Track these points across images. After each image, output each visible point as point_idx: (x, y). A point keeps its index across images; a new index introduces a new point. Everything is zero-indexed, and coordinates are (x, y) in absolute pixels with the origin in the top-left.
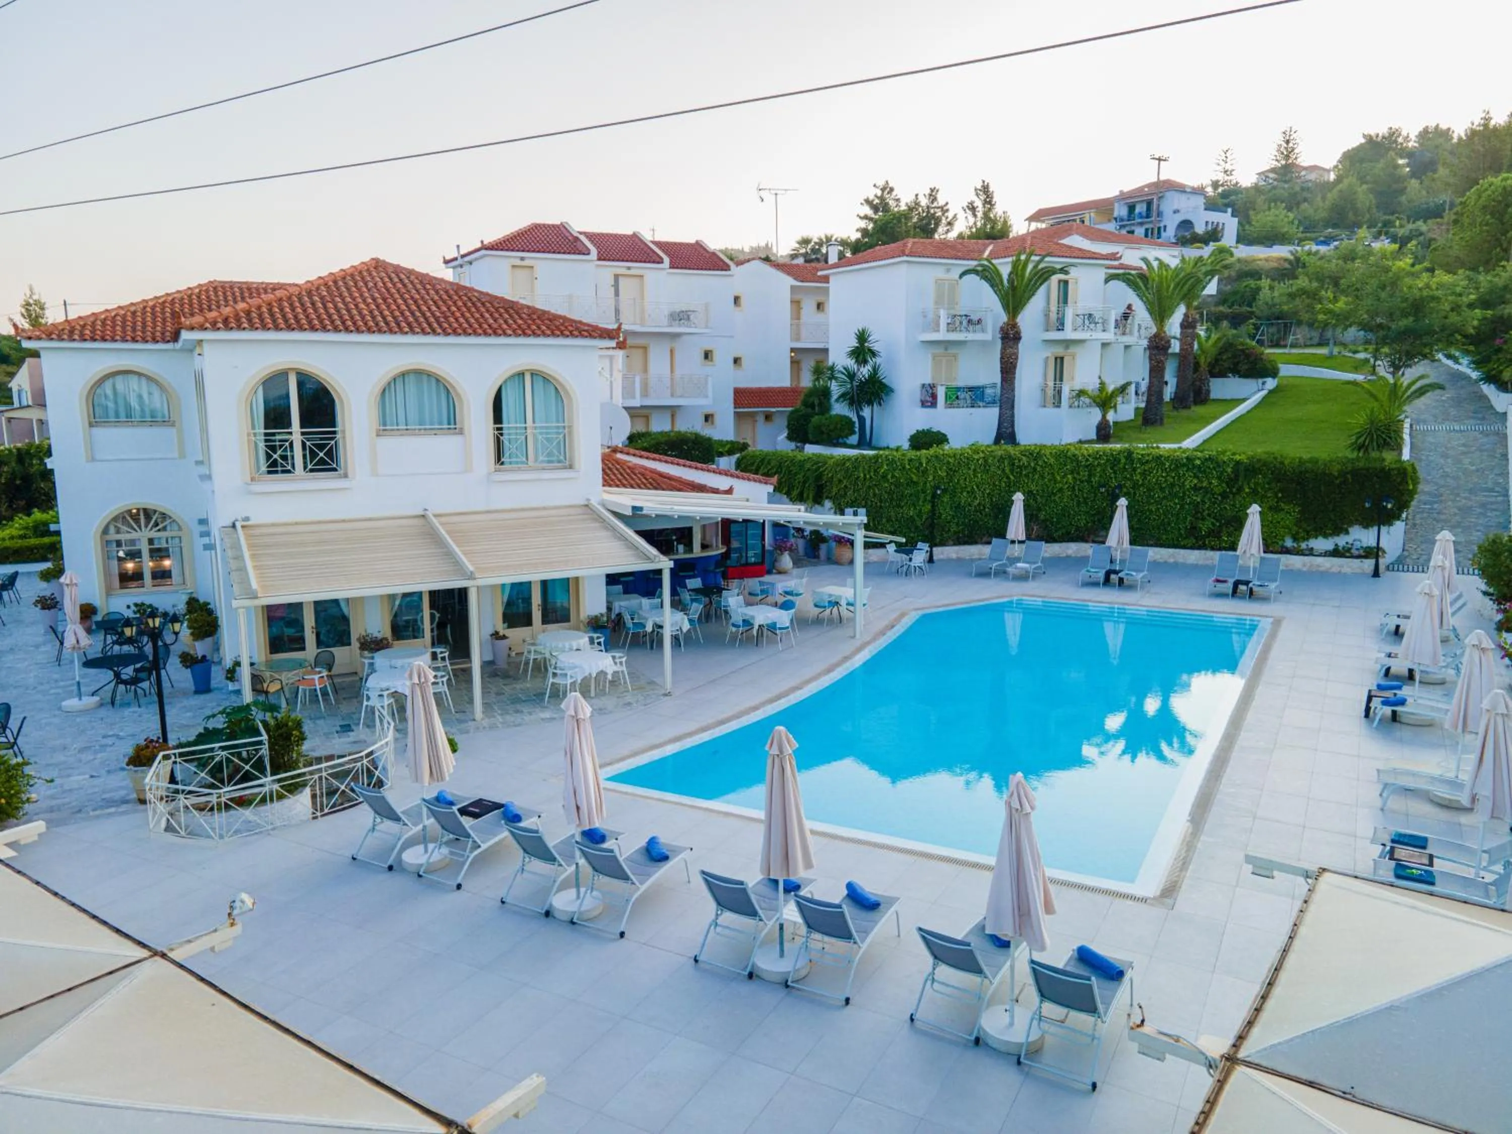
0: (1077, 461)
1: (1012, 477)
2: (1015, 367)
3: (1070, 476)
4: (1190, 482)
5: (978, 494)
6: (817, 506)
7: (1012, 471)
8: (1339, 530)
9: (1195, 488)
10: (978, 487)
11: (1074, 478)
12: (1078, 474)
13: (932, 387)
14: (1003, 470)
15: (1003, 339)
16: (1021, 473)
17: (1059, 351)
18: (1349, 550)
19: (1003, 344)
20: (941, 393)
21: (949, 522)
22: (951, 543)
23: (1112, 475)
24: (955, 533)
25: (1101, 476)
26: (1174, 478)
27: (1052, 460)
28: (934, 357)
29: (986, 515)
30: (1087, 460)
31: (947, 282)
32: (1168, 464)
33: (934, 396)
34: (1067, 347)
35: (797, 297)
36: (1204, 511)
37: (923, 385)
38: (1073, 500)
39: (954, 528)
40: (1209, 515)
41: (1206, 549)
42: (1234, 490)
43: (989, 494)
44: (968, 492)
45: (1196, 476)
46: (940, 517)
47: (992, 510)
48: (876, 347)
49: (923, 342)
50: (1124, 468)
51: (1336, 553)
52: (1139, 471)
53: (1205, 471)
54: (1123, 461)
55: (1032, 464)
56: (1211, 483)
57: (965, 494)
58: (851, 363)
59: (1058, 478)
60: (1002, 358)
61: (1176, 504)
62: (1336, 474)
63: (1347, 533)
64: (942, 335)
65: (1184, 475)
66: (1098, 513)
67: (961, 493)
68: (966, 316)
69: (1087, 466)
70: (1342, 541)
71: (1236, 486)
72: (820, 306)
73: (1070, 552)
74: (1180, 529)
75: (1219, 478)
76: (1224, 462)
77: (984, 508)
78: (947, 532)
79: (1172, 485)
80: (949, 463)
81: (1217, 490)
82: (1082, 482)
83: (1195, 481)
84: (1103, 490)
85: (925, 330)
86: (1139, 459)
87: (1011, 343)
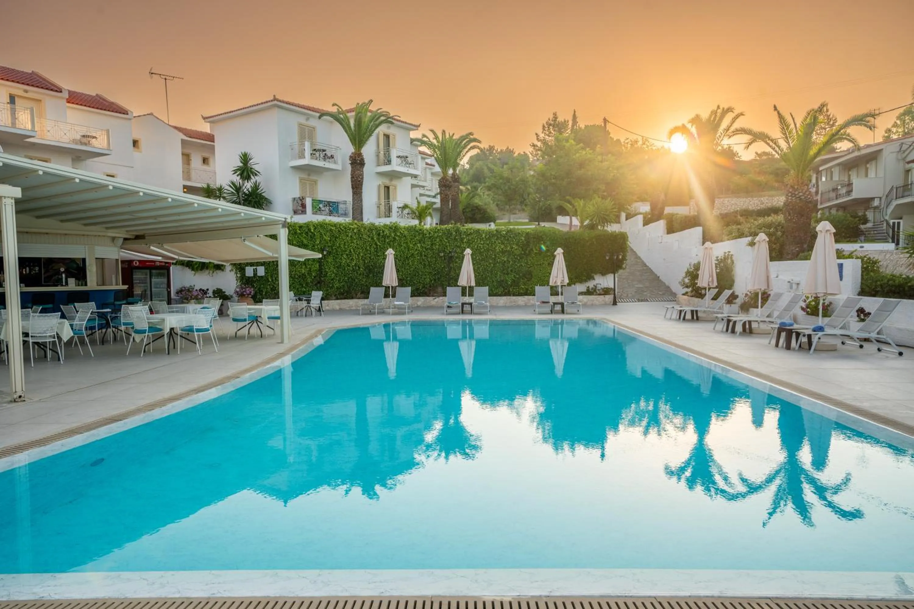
0: (423, 233)
1: (379, 244)
2: (362, 185)
3: (419, 245)
4: (499, 248)
5: (355, 257)
6: (217, 271)
7: (378, 239)
8: (590, 278)
9: (503, 252)
10: (354, 251)
11: (421, 246)
12: (424, 243)
13: (302, 199)
14: (372, 238)
15: (351, 164)
16: (385, 242)
17: (387, 182)
18: (595, 290)
19: (352, 167)
20: (309, 202)
21: (332, 280)
22: (334, 298)
23: (448, 244)
24: (337, 288)
25: (439, 245)
26: (488, 245)
27: (406, 233)
28: (301, 180)
29: (360, 274)
30: (430, 233)
31: (307, 128)
32: (484, 235)
33: (304, 206)
34: (391, 180)
35: (187, 151)
36: (508, 267)
37: (294, 199)
38: (421, 263)
39: (337, 285)
40: (511, 271)
41: (510, 295)
42: (527, 252)
43: (362, 257)
44: (347, 255)
45: (503, 243)
46: (326, 276)
47: (365, 270)
48: (256, 168)
49: (292, 167)
50: (455, 239)
51: (589, 292)
52: (465, 240)
53: (508, 239)
54: (454, 233)
55: (393, 235)
56: (512, 248)
57: (345, 256)
58: (237, 179)
59: (411, 245)
60: (352, 177)
61: (490, 264)
62: (587, 239)
63: (594, 279)
64: (307, 161)
65: (495, 242)
66: (438, 273)
67: (342, 255)
68: (324, 151)
69: (430, 238)
70: (591, 284)
71: (529, 249)
72: (205, 161)
73: (419, 303)
74: (493, 281)
75: (517, 245)
76: (519, 233)
77: (359, 268)
78: (331, 288)
79: (488, 250)
80: (331, 230)
81: (517, 252)
82: (427, 249)
83: (503, 246)
84: (442, 254)
85: (294, 158)
86: (465, 232)
87: (358, 167)
